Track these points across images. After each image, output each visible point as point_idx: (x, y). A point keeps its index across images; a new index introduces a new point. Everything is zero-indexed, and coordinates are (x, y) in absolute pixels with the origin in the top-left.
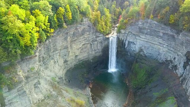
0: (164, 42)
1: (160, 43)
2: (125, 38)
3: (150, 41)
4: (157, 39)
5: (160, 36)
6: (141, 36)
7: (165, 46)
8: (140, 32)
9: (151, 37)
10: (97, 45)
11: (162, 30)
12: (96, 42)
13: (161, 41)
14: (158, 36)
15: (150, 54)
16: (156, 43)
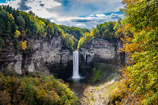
0: (109, 50)
1: (106, 52)
2: (84, 53)
3: (101, 52)
4: (104, 49)
5: (106, 47)
6: (94, 50)
7: (109, 53)
8: (93, 47)
9: (101, 49)
10: (65, 57)
11: (107, 43)
12: (64, 55)
13: (107, 50)
14: (104, 48)
15: (101, 60)
16: (104, 52)
